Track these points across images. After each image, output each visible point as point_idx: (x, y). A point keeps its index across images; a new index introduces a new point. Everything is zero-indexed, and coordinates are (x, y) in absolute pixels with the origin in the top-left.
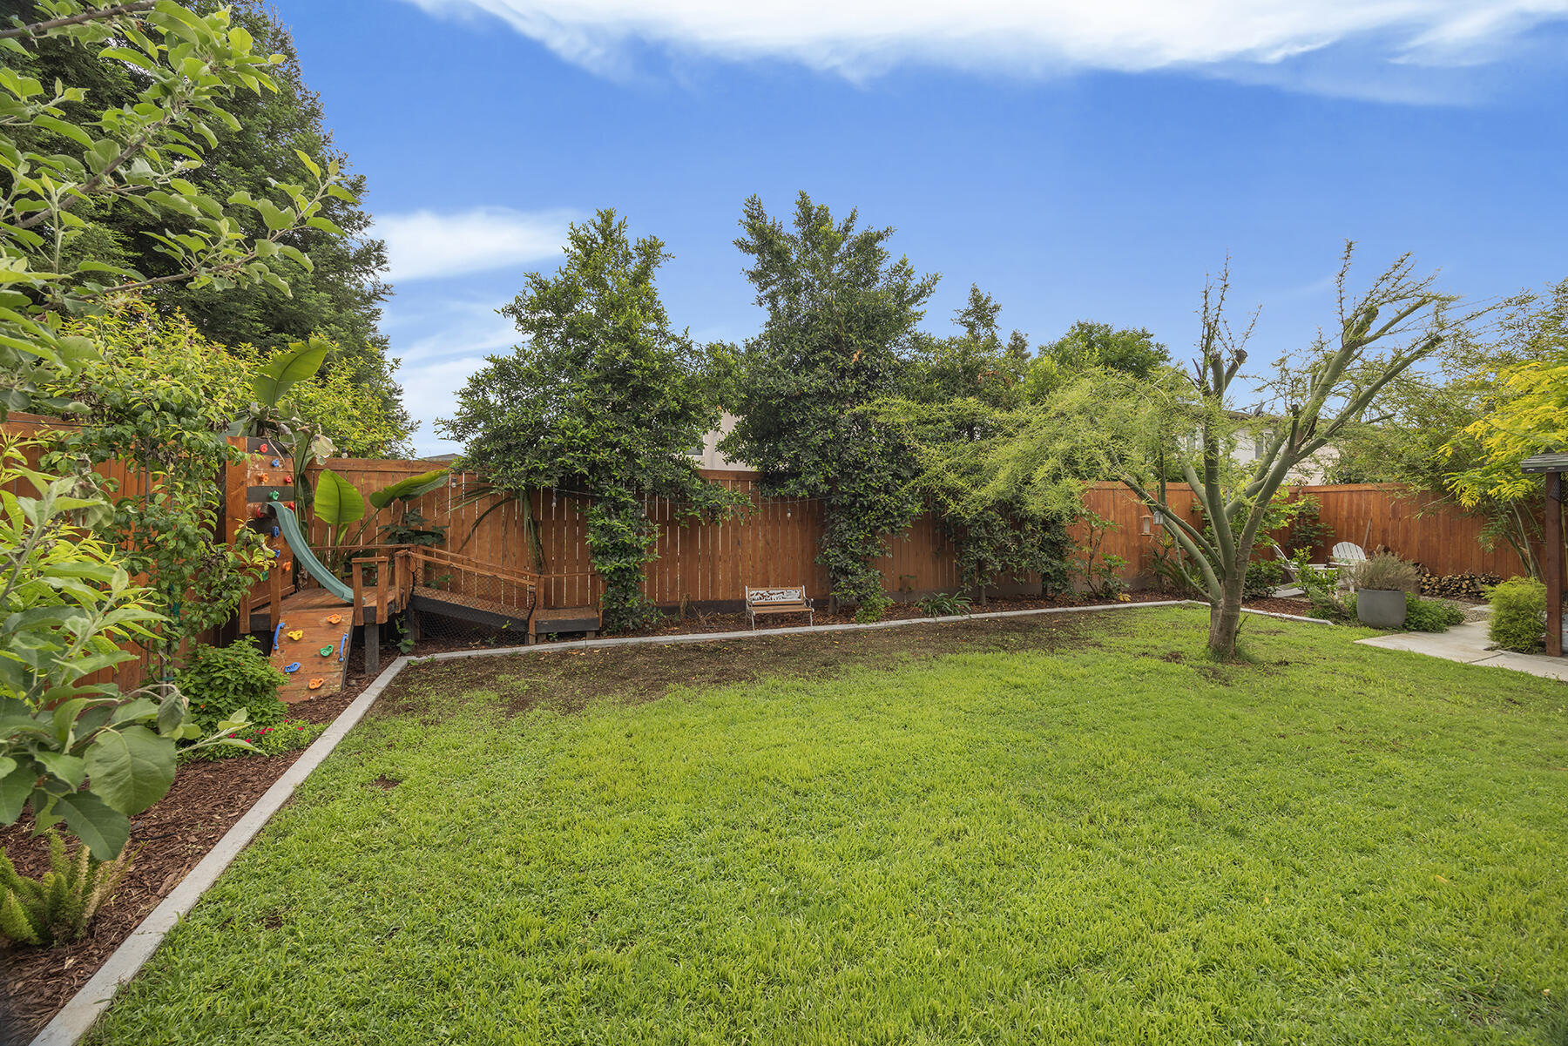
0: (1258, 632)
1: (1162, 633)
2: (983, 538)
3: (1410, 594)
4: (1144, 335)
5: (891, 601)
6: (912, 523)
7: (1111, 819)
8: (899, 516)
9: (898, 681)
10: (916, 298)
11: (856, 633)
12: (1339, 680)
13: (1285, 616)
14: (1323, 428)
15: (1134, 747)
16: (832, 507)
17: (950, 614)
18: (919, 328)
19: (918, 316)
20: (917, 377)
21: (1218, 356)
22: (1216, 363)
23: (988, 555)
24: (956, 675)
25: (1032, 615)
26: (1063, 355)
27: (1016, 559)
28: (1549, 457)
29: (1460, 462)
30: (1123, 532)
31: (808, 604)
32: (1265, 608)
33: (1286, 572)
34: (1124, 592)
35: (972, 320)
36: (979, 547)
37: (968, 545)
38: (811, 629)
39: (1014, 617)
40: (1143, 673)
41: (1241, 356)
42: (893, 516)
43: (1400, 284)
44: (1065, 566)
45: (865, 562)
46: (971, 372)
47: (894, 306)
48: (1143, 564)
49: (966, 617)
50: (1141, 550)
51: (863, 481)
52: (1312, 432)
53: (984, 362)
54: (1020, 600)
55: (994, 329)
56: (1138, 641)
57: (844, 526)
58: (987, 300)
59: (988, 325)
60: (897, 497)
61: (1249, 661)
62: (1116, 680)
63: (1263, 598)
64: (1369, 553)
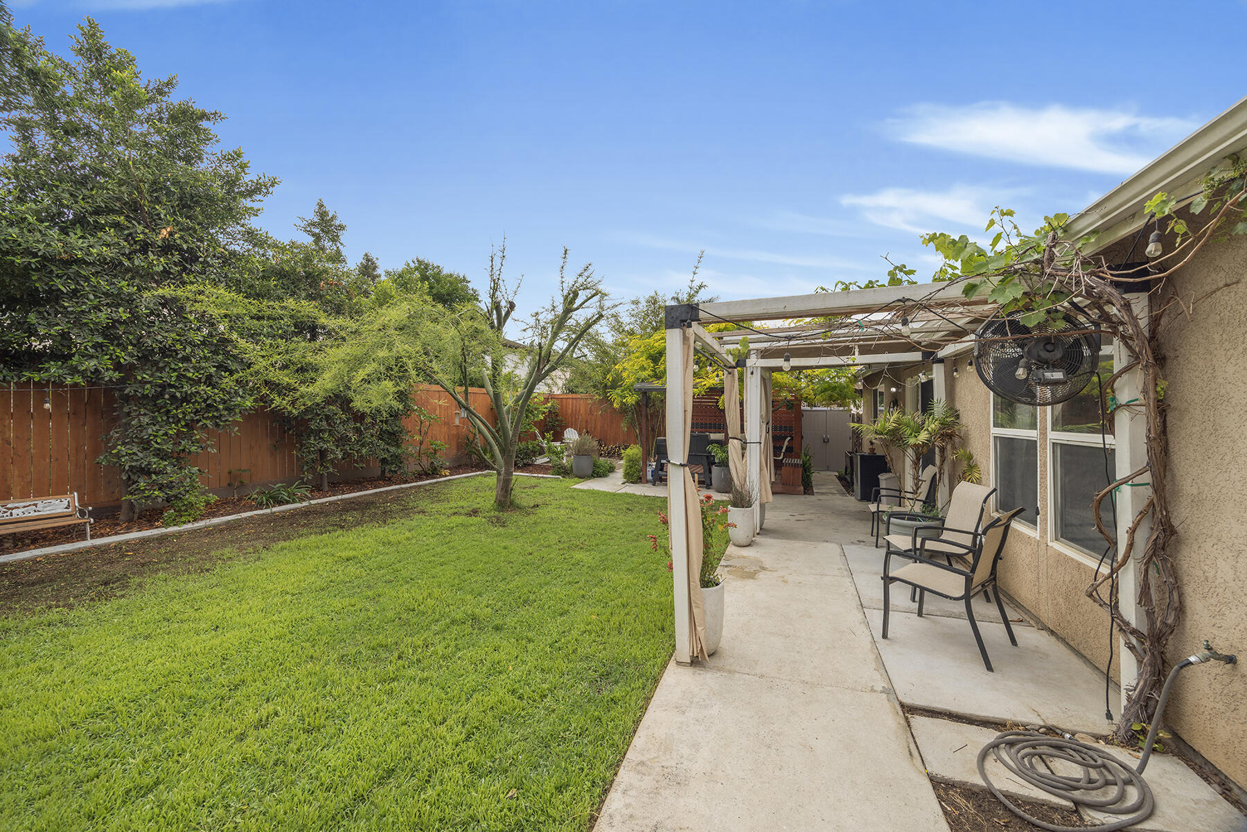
0: (525, 488)
1: (469, 495)
2: (324, 431)
3: (595, 457)
4: (464, 280)
5: (213, 498)
6: (242, 416)
7: (415, 648)
8: (226, 409)
9: (214, 581)
10: (250, 193)
11: (162, 539)
12: (562, 512)
13: (540, 475)
14: (554, 359)
15: (439, 586)
16: (127, 399)
17: (288, 502)
18: (253, 223)
19: (256, 213)
20: (251, 271)
21: (499, 303)
22: (497, 307)
23: (331, 446)
24: (287, 560)
25: (371, 495)
26: (402, 281)
27: (357, 447)
28: (643, 384)
29: (614, 385)
30: (445, 423)
31: (82, 514)
32: (530, 472)
33: (542, 447)
34: (446, 469)
35: (317, 231)
36: (320, 438)
37: (309, 437)
38: (89, 543)
39: (355, 498)
40: (452, 528)
41: (512, 306)
42: (217, 410)
43: (589, 280)
44: (399, 451)
45: (178, 459)
46: (313, 278)
47: (221, 193)
48: (459, 447)
49: (305, 504)
50: (458, 436)
51: (175, 370)
52: (548, 361)
53: (326, 271)
54: (360, 483)
55: (338, 245)
56: (452, 504)
57: (146, 420)
58: (333, 218)
59: (335, 239)
60: (223, 390)
61: (519, 508)
62: (432, 537)
63: (530, 465)
64: (580, 434)
